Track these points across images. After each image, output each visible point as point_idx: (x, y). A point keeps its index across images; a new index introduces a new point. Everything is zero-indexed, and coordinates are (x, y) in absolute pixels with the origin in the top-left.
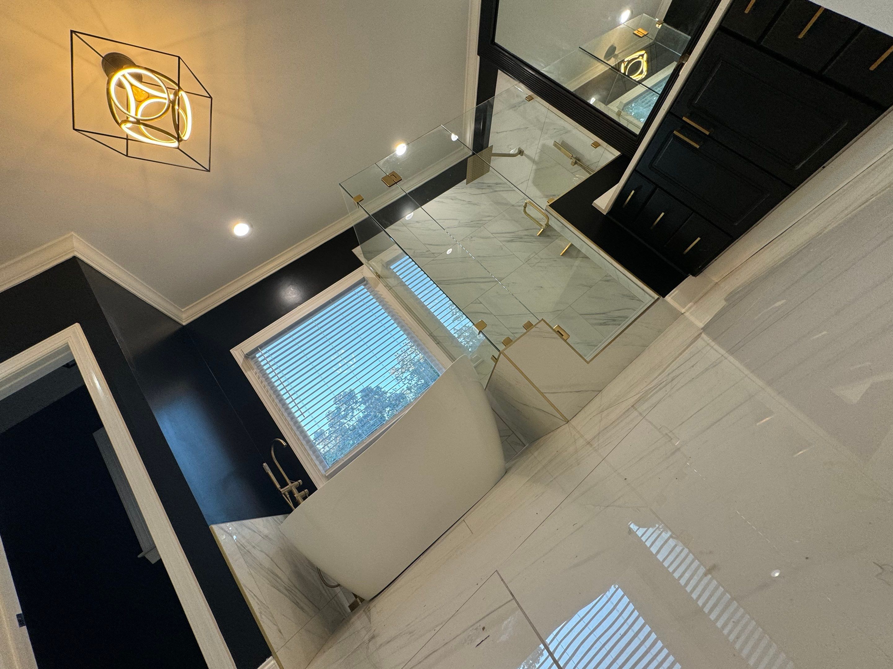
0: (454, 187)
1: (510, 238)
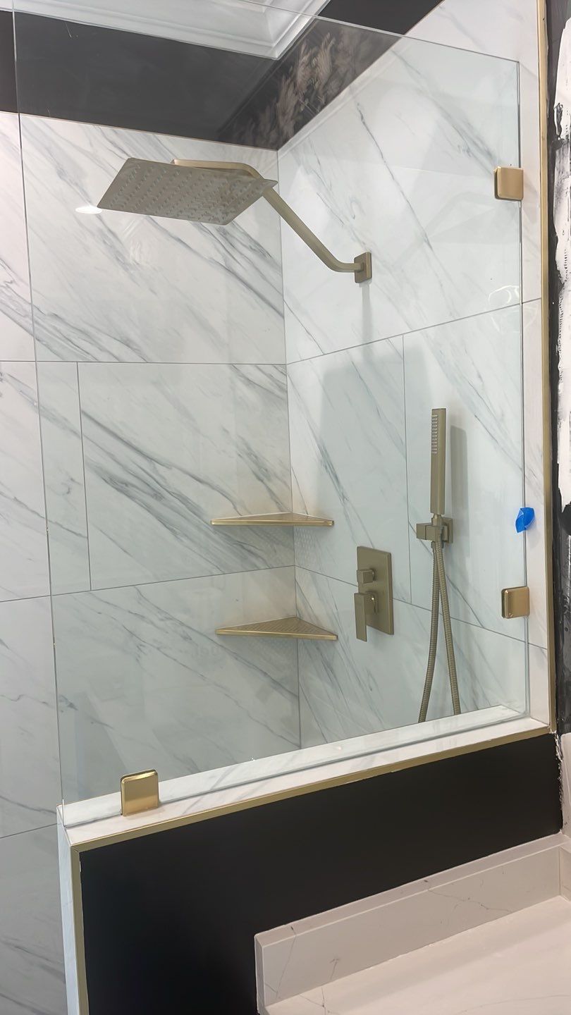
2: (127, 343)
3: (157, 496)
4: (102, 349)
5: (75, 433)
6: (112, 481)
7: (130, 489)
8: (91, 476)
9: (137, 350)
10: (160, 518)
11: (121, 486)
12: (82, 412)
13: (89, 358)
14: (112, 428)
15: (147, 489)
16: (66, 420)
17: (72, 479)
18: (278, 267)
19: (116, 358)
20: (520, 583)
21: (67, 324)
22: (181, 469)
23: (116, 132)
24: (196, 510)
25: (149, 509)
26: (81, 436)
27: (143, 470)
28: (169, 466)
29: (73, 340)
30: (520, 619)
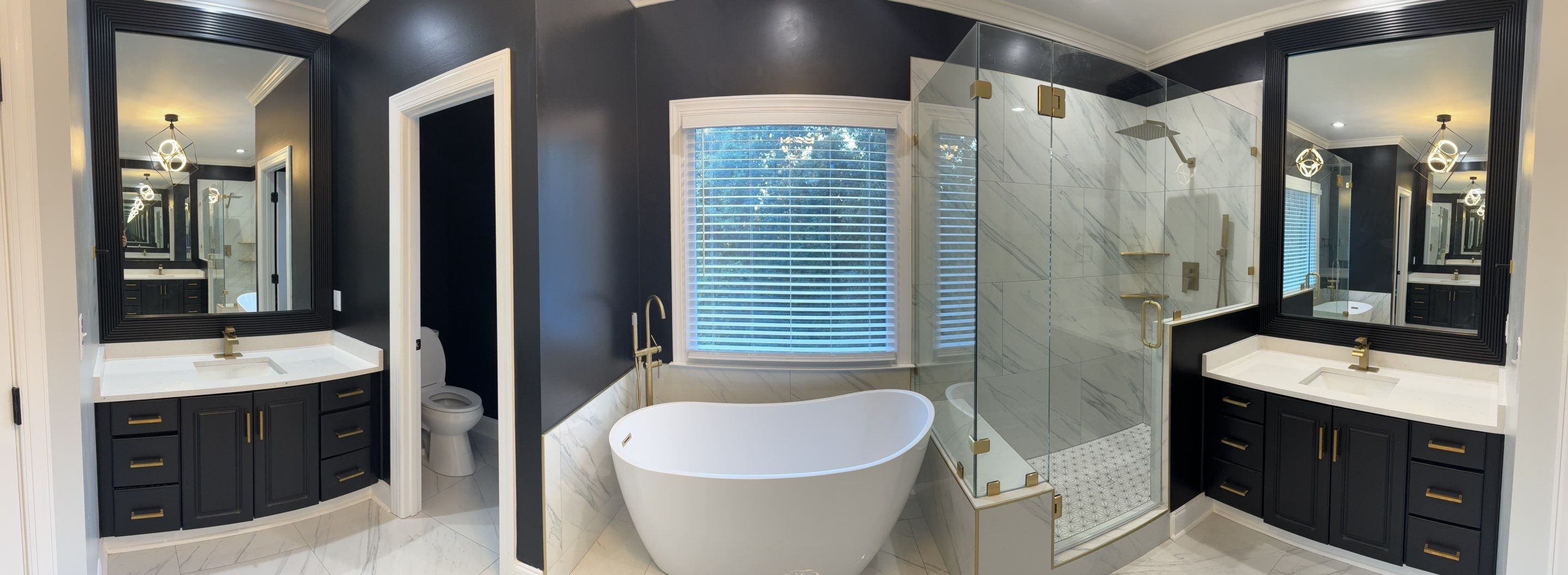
1: (1096, 231)
2: (1100, 181)
3: (1105, 242)
4: (1092, 183)
5: (1082, 216)
6: (1091, 235)
7: (1098, 239)
9: (1102, 184)
10: (1105, 251)
11: (1095, 238)
12: (1085, 208)
13: (1088, 186)
14: (1093, 214)
15: (1102, 239)
16: (1080, 210)
17: (1080, 234)
18: (1145, 154)
19: (1095, 186)
20: (1252, 266)
21: (1082, 172)
22: (1112, 231)
24: (1116, 249)
25: (1102, 247)
26: (1084, 217)
27: (1103, 232)
28: (1109, 230)
29: (1084, 179)
30: (1251, 276)
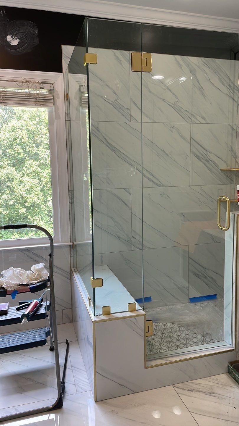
0: (202, 58)
1: (200, 153)
2: (203, 118)
3: (207, 161)
4: (197, 120)
5: (189, 142)
6: (196, 156)
7: (201, 159)
8: (191, 154)
9: (205, 120)
10: (207, 167)
11: (199, 158)
12: (191, 137)
13: (194, 122)
14: (198, 142)
15: (205, 159)
16: (187, 139)
17: (187, 155)
19: (200, 122)
21: (189, 113)
22: (214, 154)
23: (205, 59)
24: (217, 166)
25: (205, 165)
26: (190, 144)
27: (205, 154)
28: (211, 153)
29: (190, 117)
